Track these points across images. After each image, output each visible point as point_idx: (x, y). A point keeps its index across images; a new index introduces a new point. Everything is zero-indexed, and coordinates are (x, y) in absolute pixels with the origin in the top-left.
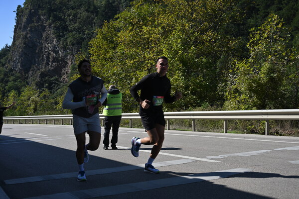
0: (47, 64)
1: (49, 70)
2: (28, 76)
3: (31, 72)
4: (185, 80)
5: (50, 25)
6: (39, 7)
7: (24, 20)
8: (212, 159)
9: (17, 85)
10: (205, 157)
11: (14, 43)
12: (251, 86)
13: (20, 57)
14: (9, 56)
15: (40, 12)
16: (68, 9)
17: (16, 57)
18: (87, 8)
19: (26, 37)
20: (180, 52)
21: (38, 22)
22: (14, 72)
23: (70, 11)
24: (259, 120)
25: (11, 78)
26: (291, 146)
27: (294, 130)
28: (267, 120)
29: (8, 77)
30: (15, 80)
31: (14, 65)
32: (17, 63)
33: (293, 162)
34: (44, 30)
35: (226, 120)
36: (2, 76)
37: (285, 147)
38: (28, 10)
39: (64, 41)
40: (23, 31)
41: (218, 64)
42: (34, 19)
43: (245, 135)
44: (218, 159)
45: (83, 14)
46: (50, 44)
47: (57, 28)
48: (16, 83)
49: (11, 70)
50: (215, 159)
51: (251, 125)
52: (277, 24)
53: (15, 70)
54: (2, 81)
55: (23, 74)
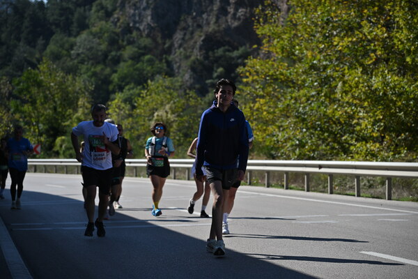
0: (223, 11)
1: (229, 27)
2: (172, 45)
3: (178, 36)
9: (141, 71)
22: (135, 34)
25: (128, 51)
29: (120, 48)
30: (136, 58)
31: (134, 15)
32: (145, 9)
36: (103, 47)
48: (138, 65)
49: (128, 30)
53: (138, 29)
54: (103, 59)
55: (159, 40)
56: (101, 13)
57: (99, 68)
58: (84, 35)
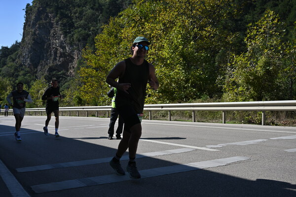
0: (55, 59)
1: (57, 64)
2: (37, 70)
3: (39, 67)
4: (185, 73)
5: (57, 22)
6: (47, 5)
7: (33, 17)
8: (211, 148)
9: (26, 79)
10: (205, 146)
11: (23, 39)
12: (249, 79)
13: (30, 52)
14: (19, 51)
15: (48, 10)
16: (74, 7)
17: (25, 52)
18: (92, 5)
19: (34, 34)
20: (181, 47)
21: (45, 19)
22: (24, 67)
23: (76, 8)
24: (255, 112)
25: (22, 73)
26: (286, 136)
27: (290, 120)
28: (264, 111)
29: (18, 71)
30: (24, 75)
31: (23, 60)
32: (27, 58)
33: (288, 151)
34: (52, 27)
35: (224, 111)
36: (12, 71)
37: (281, 136)
38: (36, 8)
39: (70, 37)
40: (32, 28)
41: (217, 58)
42: (43, 16)
43: (243, 125)
44: (217, 148)
45: (88, 11)
46: (58, 40)
47: (64, 25)
48: (26, 77)
49: (21, 65)
50: (214, 148)
51: (248, 115)
52: (273, 20)
53: (25, 65)
54: (12, 75)
55: (33, 69)
56: (11, 60)
57: (11, 79)
58: (5, 67)
